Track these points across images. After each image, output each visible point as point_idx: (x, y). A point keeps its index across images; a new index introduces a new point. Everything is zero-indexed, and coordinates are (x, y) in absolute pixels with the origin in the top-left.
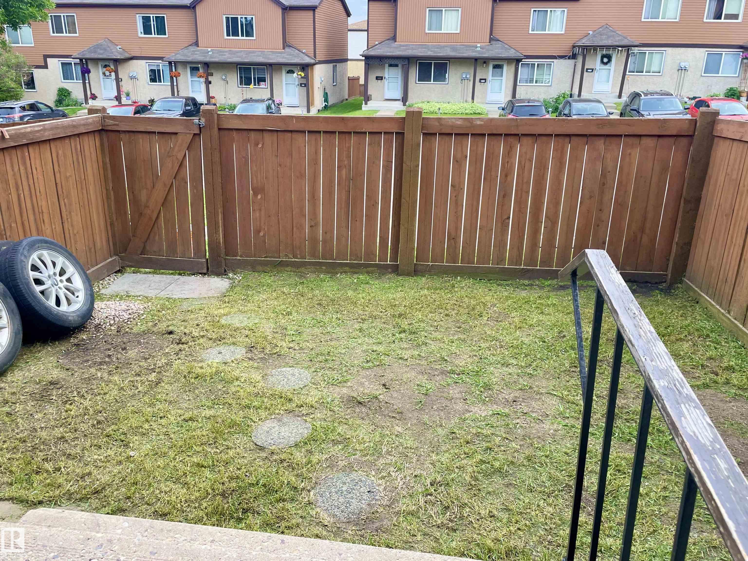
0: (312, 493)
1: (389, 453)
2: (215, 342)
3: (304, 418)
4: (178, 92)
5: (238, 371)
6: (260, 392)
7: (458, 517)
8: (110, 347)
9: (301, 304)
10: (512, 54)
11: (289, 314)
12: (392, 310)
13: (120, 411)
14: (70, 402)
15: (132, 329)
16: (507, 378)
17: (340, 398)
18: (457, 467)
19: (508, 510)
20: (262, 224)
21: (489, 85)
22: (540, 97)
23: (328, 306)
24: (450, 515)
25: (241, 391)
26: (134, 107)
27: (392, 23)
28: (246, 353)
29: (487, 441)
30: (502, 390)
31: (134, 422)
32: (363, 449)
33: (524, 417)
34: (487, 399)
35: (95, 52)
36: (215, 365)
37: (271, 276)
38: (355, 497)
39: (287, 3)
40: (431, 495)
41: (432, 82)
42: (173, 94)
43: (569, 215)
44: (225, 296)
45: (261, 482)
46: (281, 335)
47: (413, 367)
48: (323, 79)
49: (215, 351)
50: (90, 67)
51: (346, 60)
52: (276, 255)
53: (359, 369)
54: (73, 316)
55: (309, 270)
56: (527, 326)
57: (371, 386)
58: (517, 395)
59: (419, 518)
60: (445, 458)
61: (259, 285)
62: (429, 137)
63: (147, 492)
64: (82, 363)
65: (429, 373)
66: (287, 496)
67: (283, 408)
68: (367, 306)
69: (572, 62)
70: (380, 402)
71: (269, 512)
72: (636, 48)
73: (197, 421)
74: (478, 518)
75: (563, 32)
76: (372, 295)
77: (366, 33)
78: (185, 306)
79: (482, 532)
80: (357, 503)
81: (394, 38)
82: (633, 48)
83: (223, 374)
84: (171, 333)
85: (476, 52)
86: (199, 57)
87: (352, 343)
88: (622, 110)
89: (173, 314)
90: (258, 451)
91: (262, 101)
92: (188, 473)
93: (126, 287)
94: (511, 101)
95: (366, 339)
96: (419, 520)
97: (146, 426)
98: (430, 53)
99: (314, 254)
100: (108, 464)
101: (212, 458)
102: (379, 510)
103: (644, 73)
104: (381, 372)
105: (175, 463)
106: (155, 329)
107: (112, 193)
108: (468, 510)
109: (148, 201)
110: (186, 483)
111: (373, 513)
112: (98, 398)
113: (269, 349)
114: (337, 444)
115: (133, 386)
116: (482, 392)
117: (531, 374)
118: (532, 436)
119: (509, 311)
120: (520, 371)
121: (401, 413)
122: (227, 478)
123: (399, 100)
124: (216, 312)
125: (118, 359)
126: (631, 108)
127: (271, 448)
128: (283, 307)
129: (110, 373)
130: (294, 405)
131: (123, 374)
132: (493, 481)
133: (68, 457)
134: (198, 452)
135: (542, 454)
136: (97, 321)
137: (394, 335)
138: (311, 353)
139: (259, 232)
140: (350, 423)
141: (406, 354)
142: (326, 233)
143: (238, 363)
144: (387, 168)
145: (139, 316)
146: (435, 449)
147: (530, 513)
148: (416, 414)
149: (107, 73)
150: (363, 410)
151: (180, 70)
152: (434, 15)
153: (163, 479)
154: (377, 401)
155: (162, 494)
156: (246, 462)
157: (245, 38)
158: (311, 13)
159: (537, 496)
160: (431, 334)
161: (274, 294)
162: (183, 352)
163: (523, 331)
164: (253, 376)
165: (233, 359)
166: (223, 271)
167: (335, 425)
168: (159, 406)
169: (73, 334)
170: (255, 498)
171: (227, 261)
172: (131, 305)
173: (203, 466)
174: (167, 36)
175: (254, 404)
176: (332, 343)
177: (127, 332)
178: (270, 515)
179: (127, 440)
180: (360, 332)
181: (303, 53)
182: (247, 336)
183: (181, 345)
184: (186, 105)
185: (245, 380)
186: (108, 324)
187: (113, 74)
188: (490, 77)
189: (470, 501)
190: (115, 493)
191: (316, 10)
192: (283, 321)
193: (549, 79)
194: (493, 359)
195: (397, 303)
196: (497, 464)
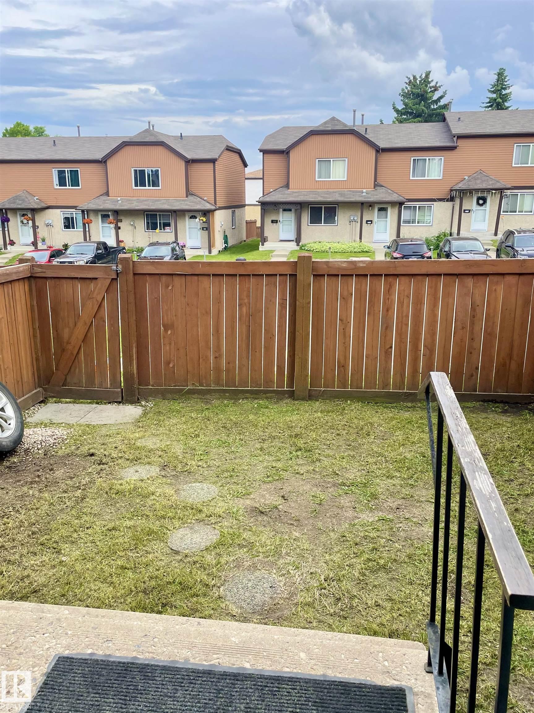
0: (221, 589)
1: (287, 554)
2: (131, 462)
3: (213, 526)
4: (90, 237)
5: (153, 487)
6: (174, 505)
7: (348, 607)
8: (38, 468)
9: (207, 427)
10: (395, 198)
11: (197, 436)
12: (289, 431)
13: (52, 523)
14: (7, 516)
15: (57, 452)
16: (391, 488)
17: (244, 509)
18: (347, 565)
19: (391, 599)
20: (172, 357)
21: (375, 226)
22: (423, 236)
23: (232, 428)
24: (341, 606)
25: (157, 504)
26: (50, 252)
27: (285, 172)
28: (160, 471)
29: (374, 543)
30: (387, 499)
31: (64, 532)
32: (265, 551)
33: (406, 522)
34: (374, 507)
35: (14, 203)
36: (133, 482)
37: (179, 403)
38: (259, 591)
39: (189, 156)
40: (325, 589)
41: (323, 224)
42: (85, 239)
43: (445, 344)
44: (139, 422)
45: (177, 581)
46: (190, 455)
47: (309, 480)
48: (223, 223)
49: (132, 470)
50: (9, 216)
51: (244, 206)
52: (184, 384)
53: (260, 483)
54: (6, 442)
55: (214, 397)
56: (409, 444)
57: (272, 498)
58: (400, 503)
59: (314, 608)
60: (337, 558)
61: (169, 411)
62: (318, 278)
63: (79, 590)
64: (15, 483)
65: (323, 486)
66: (200, 592)
67: (194, 518)
68: (267, 428)
69: (450, 204)
70: (279, 511)
71: (184, 605)
72: (509, 191)
73: (119, 530)
74: (365, 607)
75: (441, 178)
76: (271, 418)
77: (262, 181)
78: (104, 431)
79: (369, 618)
80: (260, 597)
81: (287, 186)
82: (505, 191)
83: (140, 490)
84: (92, 455)
85: (362, 196)
86: (109, 205)
87: (254, 461)
88: (498, 246)
89: (93, 439)
90: (174, 555)
91: (168, 244)
92: (114, 574)
93: (49, 416)
94: (395, 240)
95: (266, 457)
96: (314, 610)
97: (75, 535)
98: (320, 199)
99: (218, 383)
100: (44, 569)
101: (134, 561)
102: (280, 602)
103: (517, 213)
104: (280, 486)
105: (102, 566)
106: (78, 452)
107: (38, 331)
108: (357, 600)
109: (70, 338)
110: (112, 583)
111: (275, 605)
112: (32, 512)
113: (180, 467)
114: (242, 547)
115: (62, 502)
116: (369, 501)
117: (412, 485)
118: (413, 538)
119: (394, 430)
120: (402, 482)
121: (299, 520)
122: (148, 578)
123: (293, 241)
124: (132, 436)
125: (46, 478)
126: (506, 245)
127: (185, 552)
128: (192, 430)
129: (40, 491)
130: (204, 515)
131: (52, 491)
132: (378, 576)
133: (8, 563)
134: (121, 557)
135: (421, 552)
136: (26, 446)
137: (291, 453)
138: (217, 470)
139: (169, 363)
140: (254, 529)
141: (302, 470)
142: (229, 363)
143: (153, 480)
144: (282, 306)
145: (63, 441)
146: (328, 550)
147: (410, 602)
148: (311, 521)
149: (25, 221)
150: (265, 519)
151: (92, 217)
152: (323, 164)
153: (92, 580)
154: (277, 511)
155: (92, 592)
156: (164, 564)
157: (151, 188)
158: (211, 165)
159: (416, 588)
160: (324, 451)
161: (183, 419)
162: (104, 471)
163: (406, 447)
164: (167, 491)
165: (149, 476)
166: (137, 399)
167: (240, 531)
168: (85, 518)
169: (5, 458)
170: (172, 594)
171: (140, 390)
172: (56, 431)
173: (126, 568)
174: (80, 187)
175: (168, 515)
176: (237, 461)
177: (53, 455)
178: (186, 608)
179: (59, 548)
180: (261, 451)
181: (204, 200)
182: (160, 457)
183: (102, 466)
184: (98, 249)
185: (160, 495)
186: (36, 448)
187: (30, 222)
188: (375, 219)
189: (359, 593)
190: (51, 592)
191: (216, 162)
192: (192, 443)
193: (430, 219)
194: (378, 472)
195: (294, 425)
196: (382, 562)
